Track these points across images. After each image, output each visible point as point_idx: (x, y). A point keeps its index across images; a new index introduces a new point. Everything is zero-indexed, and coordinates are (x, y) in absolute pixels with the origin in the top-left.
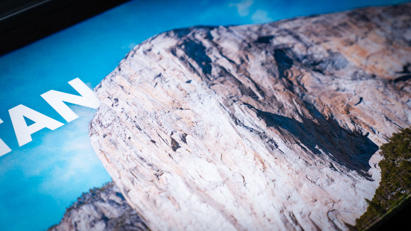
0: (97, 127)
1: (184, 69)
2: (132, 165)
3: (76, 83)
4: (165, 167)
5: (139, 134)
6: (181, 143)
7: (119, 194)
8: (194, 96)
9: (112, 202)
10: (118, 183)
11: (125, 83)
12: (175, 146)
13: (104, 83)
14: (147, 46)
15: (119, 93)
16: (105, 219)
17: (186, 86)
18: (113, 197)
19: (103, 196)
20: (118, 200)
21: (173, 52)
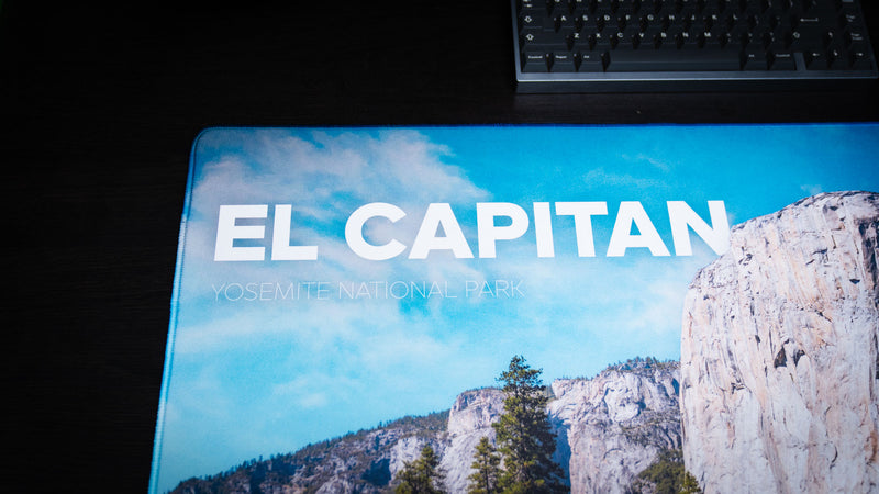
0: (704, 281)
1: (861, 259)
2: (714, 355)
3: (717, 208)
4: (750, 381)
5: (748, 319)
6: (790, 361)
7: (675, 384)
8: (848, 305)
9: (662, 388)
10: (684, 368)
11: (774, 240)
12: (780, 361)
13: (750, 225)
14: (834, 201)
15: (758, 248)
16: (642, 405)
17: (846, 285)
18: (667, 383)
19: (657, 374)
20: (670, 390)
21: (862, 227)
